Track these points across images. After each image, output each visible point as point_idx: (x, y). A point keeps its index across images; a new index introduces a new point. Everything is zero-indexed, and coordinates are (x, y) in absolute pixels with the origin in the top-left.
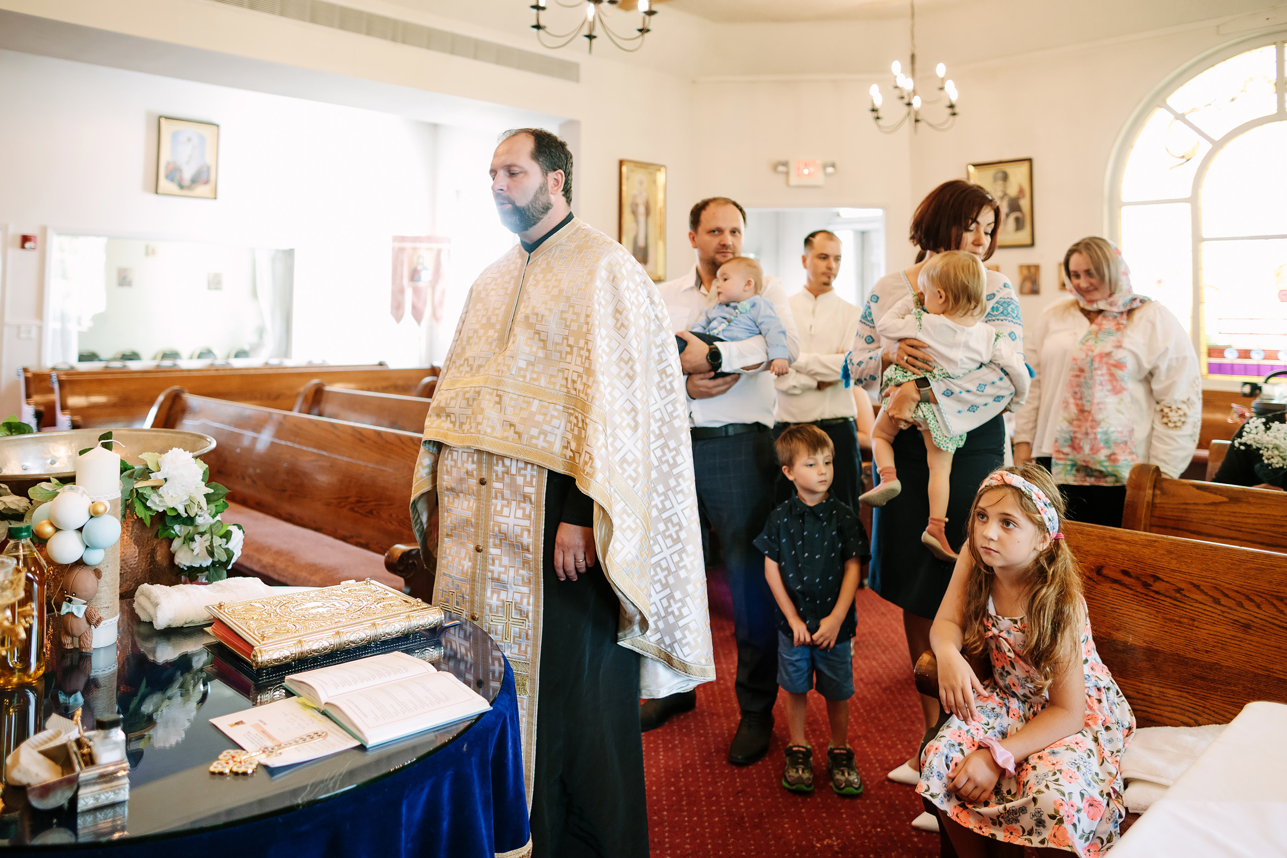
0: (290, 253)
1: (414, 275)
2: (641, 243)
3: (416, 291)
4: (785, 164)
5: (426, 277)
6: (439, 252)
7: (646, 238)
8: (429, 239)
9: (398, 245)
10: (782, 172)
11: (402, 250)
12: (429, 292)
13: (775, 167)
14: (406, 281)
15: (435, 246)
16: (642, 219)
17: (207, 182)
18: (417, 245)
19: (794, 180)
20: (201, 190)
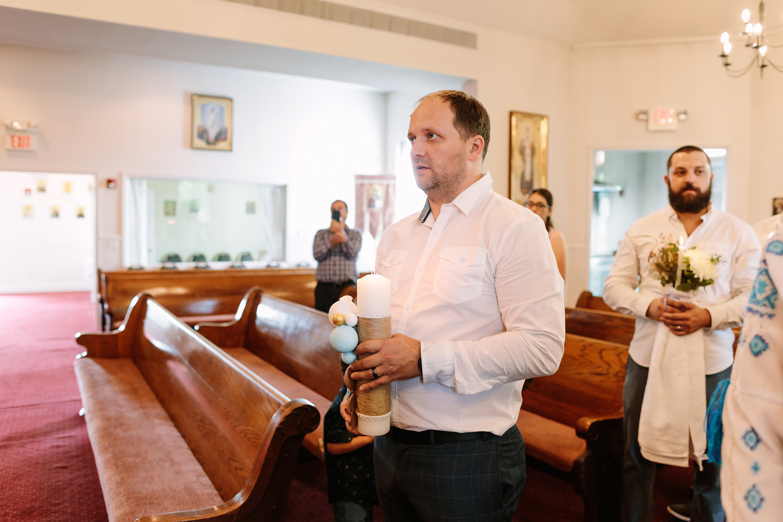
0: (284, 188)
1: (371, 203)
2: (528, 177)
3: (372, 215)
4: (645, 113)
5: (379, 204)
6: (388, 186)
7: (532, 174)
8: (381, 177)
9: (360, 181)
10: (642, 120)
11: (362, 185)
12: (381, 215)
13: (637, 116)
14: (365, 208)
15: (385, 182)
16: (528, 159)
17: (225, 139)
18: (373, 181)
19: (652, 126)
20: (222, 145)
